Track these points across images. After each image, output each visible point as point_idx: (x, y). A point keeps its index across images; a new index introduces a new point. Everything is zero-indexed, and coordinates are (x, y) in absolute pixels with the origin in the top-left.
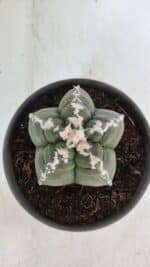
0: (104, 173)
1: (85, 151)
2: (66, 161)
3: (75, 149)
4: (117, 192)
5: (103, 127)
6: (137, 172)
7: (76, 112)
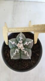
0: (28, 55)
1: (23, 49)
2: (18, 52)
3: (20, 49)
4: (33, 61)
5: (28, 43)
6: (38, 55)
7: (21, 39)
